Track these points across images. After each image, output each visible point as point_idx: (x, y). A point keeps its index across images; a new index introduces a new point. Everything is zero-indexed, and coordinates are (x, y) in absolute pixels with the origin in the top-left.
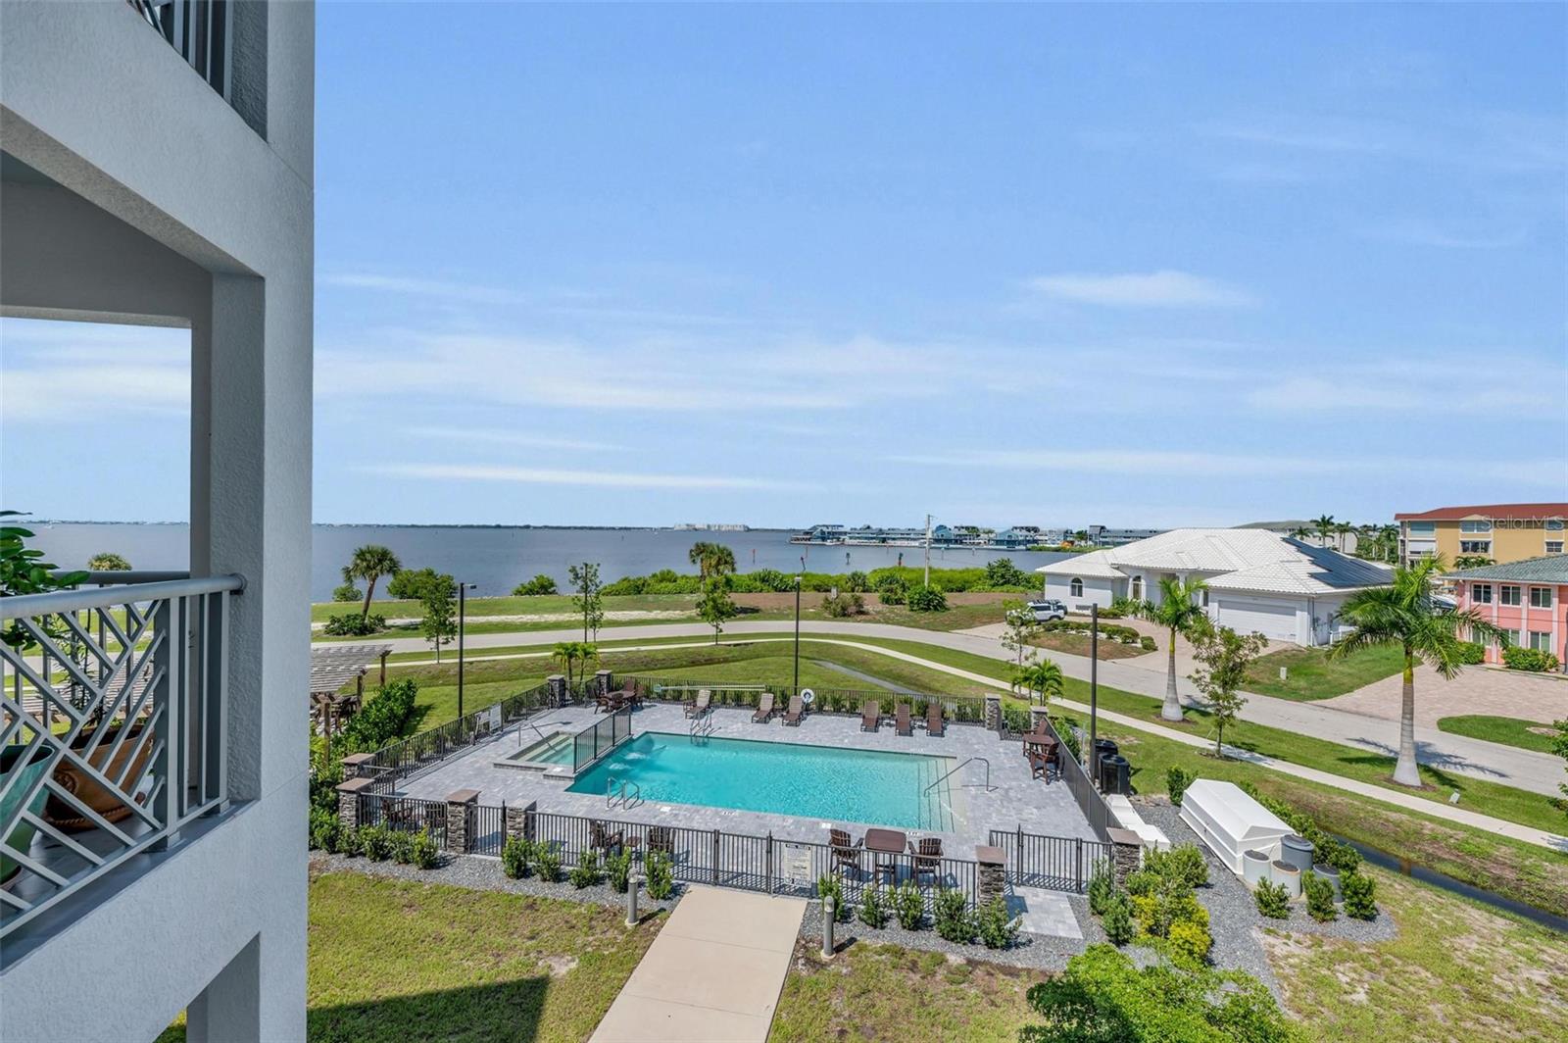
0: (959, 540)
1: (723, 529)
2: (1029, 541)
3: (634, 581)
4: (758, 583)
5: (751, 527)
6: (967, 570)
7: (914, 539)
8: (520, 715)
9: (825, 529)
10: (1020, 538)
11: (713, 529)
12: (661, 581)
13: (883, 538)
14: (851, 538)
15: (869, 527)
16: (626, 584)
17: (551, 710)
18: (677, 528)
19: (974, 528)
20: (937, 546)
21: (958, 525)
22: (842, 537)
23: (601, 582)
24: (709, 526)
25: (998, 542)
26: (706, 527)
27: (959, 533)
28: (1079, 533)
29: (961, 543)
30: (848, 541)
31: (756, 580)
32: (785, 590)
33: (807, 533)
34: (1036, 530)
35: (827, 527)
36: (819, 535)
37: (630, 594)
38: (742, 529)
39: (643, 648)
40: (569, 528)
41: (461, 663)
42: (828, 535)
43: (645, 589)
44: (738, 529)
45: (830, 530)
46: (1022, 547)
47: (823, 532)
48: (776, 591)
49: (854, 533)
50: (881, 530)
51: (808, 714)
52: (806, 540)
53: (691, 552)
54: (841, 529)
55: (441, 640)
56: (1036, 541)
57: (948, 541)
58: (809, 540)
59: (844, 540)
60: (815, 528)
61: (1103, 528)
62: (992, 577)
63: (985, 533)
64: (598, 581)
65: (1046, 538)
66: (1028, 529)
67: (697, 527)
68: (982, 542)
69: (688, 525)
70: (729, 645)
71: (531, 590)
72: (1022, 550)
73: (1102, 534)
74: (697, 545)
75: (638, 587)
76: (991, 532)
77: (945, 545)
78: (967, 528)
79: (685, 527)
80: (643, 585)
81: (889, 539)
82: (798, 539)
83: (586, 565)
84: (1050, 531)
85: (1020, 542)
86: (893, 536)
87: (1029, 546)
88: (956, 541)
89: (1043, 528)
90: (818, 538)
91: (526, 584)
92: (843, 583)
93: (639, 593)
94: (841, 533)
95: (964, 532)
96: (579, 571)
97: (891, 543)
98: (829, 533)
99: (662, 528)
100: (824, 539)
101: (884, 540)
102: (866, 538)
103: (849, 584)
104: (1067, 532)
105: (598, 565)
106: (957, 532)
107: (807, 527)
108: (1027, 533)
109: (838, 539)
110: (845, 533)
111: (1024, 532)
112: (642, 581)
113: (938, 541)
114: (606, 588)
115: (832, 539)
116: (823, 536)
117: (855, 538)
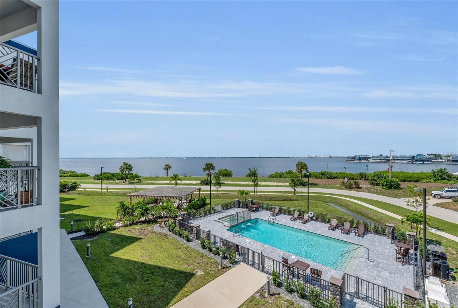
5: (332, 156)
6: (422, 173)
7: (403, 160)
8: (227, 209)
9: (360, 156)
11: (318, 157)
12: (288, 174)
13: (388, 159)
14: (372, 160)
15: (381, 155)
16: (277, 174)
17: (235, 208)
18: (305, 157)
19: (439, 155)
21: (430, 153)
22: (369, 159)
24: (316, 156)
26: (315, 156)
27: (430, 157)
29: (431, 161)
31: (320, 174)
32: (331, 178)
33: (353, 158)
35: (362, 155)
37: (277, 177)
38: (329, 157)
39: (272, 194)
43: (282, 176)
44: (327, 157)
45: (363, 156)
47: (359, 157)
48: (327, 178)
49: (374, 158)
50: (387, 156)
51: (311, 221)
52: (352, 160)
54: (368, 156)
55: (218, 187)
57: (423, 161)
58: (354, 160)
59: (369, 160)
60: (356, 156)
62: (435, 176)
63: (445, 157)
67: (312, 156)
68: (444, 161)
69: (309, 156)
70: (298, 195)
71: (250, 175)
80: (282, 175)
81: (391, 160)
86: (393, 159)
88: (428, 161)
90: (357, 160)
92: (356, 176)
93: (281, 177)
95: (433, 156)
98: (362, 158)
99: (300, 157)
102: (380, 160)
103: (359, 177)
106: (428, 156)
107: (353, 156)
109: (367, 160)
110: (370, 158)
112: (281, 174)
113: (417, 160)
114: (270, 175)
115: (364, 160)
116: (360, 159)
117: (375, 160)
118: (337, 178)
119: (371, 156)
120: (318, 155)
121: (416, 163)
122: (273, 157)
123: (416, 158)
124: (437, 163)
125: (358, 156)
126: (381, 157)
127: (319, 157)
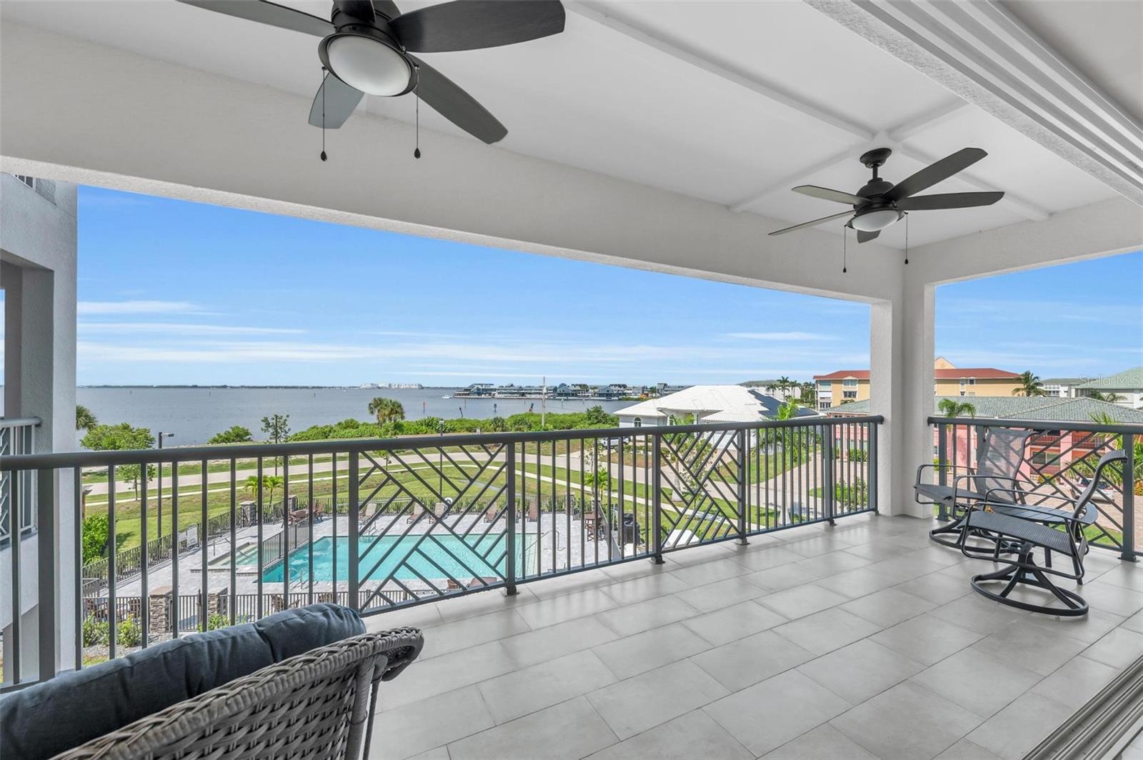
0: (574, 394)
1: (402, 387)
2: (620, 394)
3: (322, 428)
4: (424, 427)
5: (424, 386)
6: (575, 414)
8: (216, 534)
9: (480, 387)
10: (615, 392)
11: (393, 387)
12: (345, 428)
13: (522, 393)
14: (499, 393)
15: (512, 385)
16: (316, 431)
17: (243, 528)
19: (584, 385)
20: (560, 398)
21: (575, 383)
22: (493, 393)
23: (290, 429)
24: (390, 385)
25: (600, 395)
26: (387, 386)
27: (575, 389)
28: (651, 388)
29: (576, 396)
30: (497, 395)
31: (420, 425)
33: (466, 390)
34: (625, 386)
35: (482, 385)
36: (476, 391)
38: (417, 387)
39: (326, 479)
40: (266, 387)
41: (160, 499)
42: (482, 392)
44: (414, 387)
45: (484, 388)
46: (616, 398)
47: (478, 389)
48: (438, 433)
49: (502, 390)
50: (521, 387)
51: (449, 515)
52: (466, 395)
53: (370, 404)
54: (492, 387)
56: (625, 394)
57: (567, 395)
58: (468, 395)
59: (494, 395)
60: (472, 386)
61: (665, 385)
62: (590, 419)
63: (591, 389)
64: (287, 429)
65: (631, 392)
66: (620, 386)
67: (380, 386)
68: (590, 395)
69: (372, 384)
70: (397, 472)
71: (227, 439)
72: (616, 400)
73: (665, 389)
74: (375, 400)
75: (325, 433)
76: (595, 388)
77: (565, 398)
78: (580, 386)
79: (370, 386)
80: (330, 431)
81: (526, 393)
82: (460, 394)
83: (276, 416)
84: (634, 387)
85: (615, 395)
86: (529, 391)
87: (620, 397)
88: (573, 395)
89: (629, 385)
90: (475, 393)
91: (222, 434)
92: (488, 425)
93: (326, 437)
94: (492, 390)
95: (578, 388)
96: (271, 421)
97: (528, 396)
98: (484, 390)
99: (350, 387)
100: (479, 394)
101: (523, 394)
102: (509, 393)
103: (492, 426)
104: (644, 388)
105: (288, 416)
106: (573, 388)
107: (467, 386)
108: (619, 389)
109: (490, 394)
110: (495, 390)
111: (617, 388)
112: (328, 429)
113: (560, 395)
114: (296, 435)
115: (486, 394)
116: (479, 392)
117: (503, 393)
118: (455, 430)
119: (497, 387)
120: (395, 383)
121: (561, 400)
122: (271, 387)
123: (558, 390)
124: (584, 399)
125: (476, 386)
126: (511, 388)
127: (396, 387)
